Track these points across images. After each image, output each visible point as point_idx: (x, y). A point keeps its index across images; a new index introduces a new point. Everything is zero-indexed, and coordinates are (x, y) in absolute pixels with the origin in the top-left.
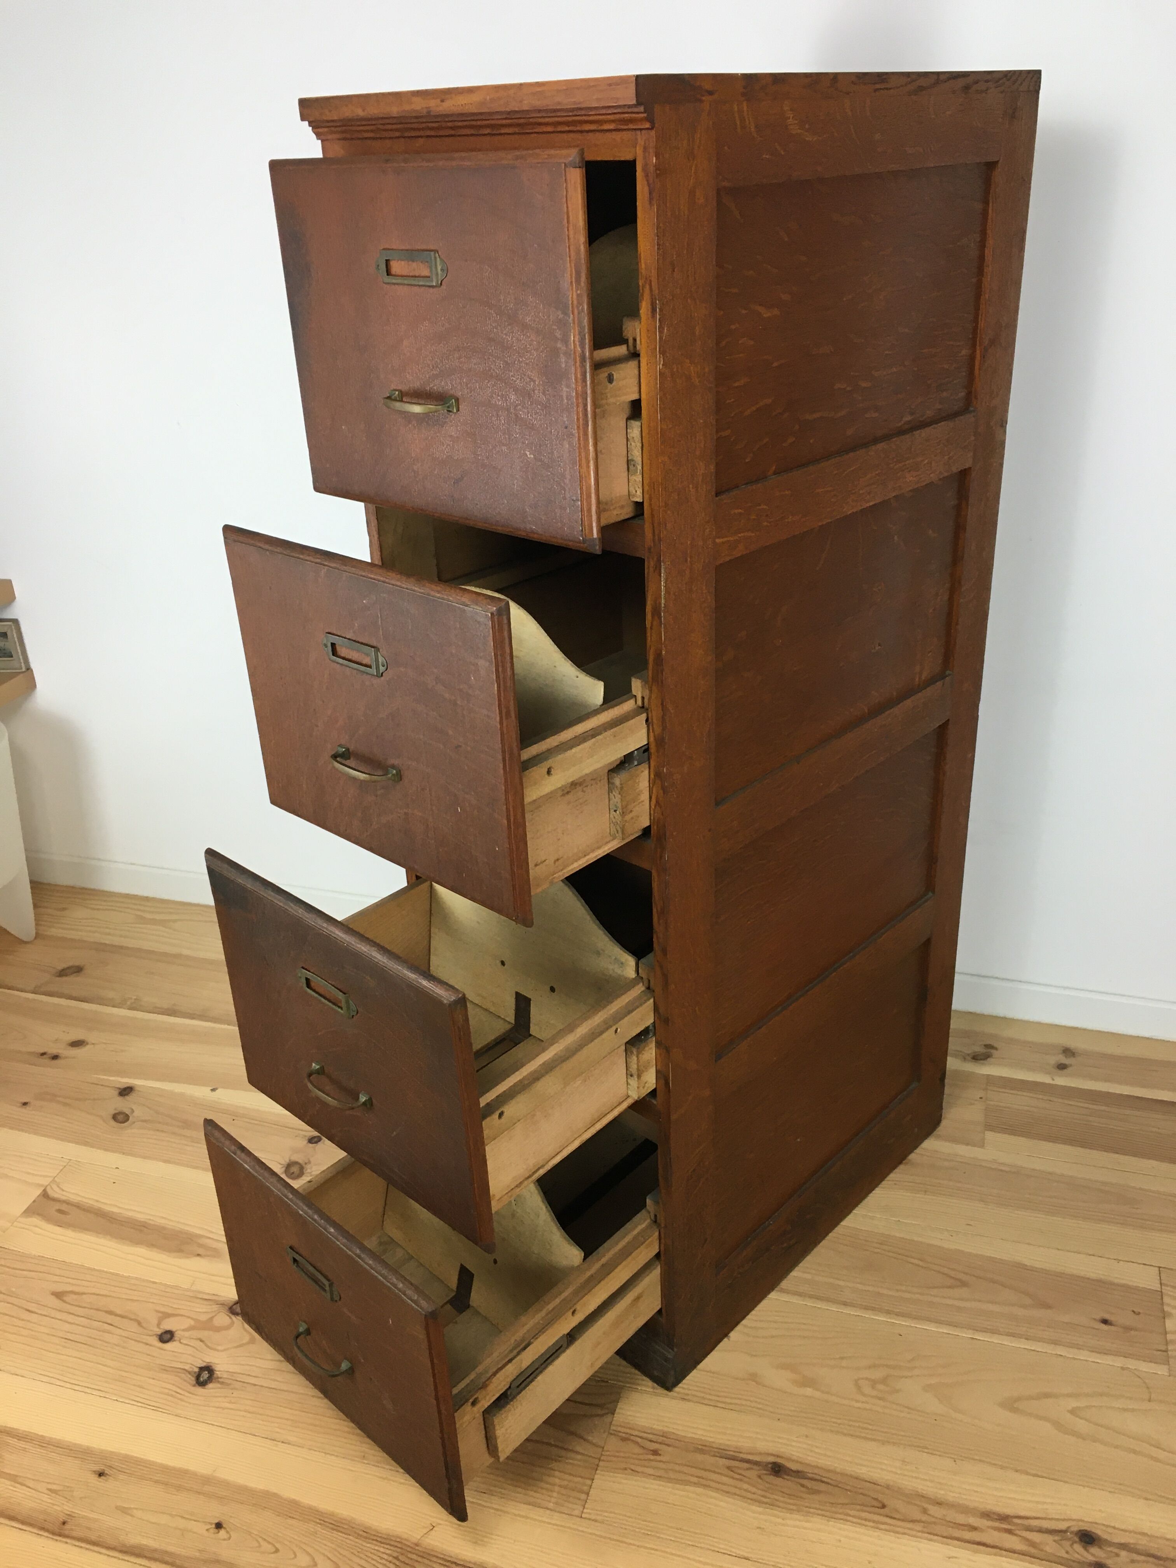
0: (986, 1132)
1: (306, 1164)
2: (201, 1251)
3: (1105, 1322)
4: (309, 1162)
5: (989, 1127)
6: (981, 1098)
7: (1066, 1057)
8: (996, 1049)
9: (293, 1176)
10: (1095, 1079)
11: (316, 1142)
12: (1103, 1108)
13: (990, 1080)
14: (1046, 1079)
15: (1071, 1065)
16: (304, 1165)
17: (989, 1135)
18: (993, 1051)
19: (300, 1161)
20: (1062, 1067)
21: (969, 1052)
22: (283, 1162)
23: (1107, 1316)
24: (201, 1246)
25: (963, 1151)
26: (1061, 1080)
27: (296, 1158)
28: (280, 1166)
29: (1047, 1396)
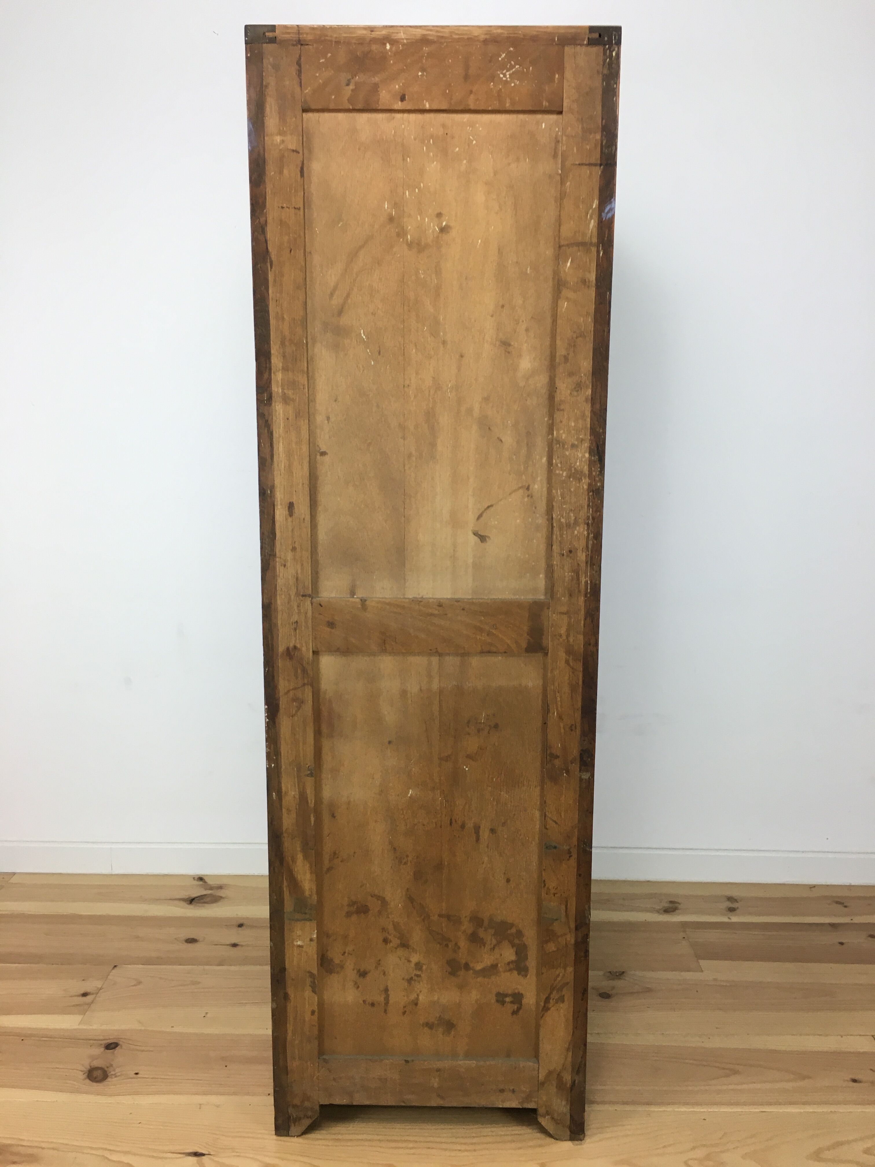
0: (700, 961)
1: (107, 1067)
2: (15, 1158)
3: (854, 1081)
4: (111, 1065)
5: (698, 957)
6: (684, 938)
7: (732, 903)
8: (679, 903)
9: (96, 1079)
10: (760, 914)
11: (114, 1048)
12: (775, 933)
13: (685, 925)
14: (725, 919)
15: (738, 908)
16: (106, 1069)
17: (703, 963)
18: (677, 905)
19: (103, 1066)
20: (732, 910)
21: (661, 908)
22: (85, 1069)
23: (854, 1077)
24: (13, 1154)
25: (688, 975)
26: (735, 919)
27: (96, 1063)
28: (81, 1073)
29: (840, 1144)
